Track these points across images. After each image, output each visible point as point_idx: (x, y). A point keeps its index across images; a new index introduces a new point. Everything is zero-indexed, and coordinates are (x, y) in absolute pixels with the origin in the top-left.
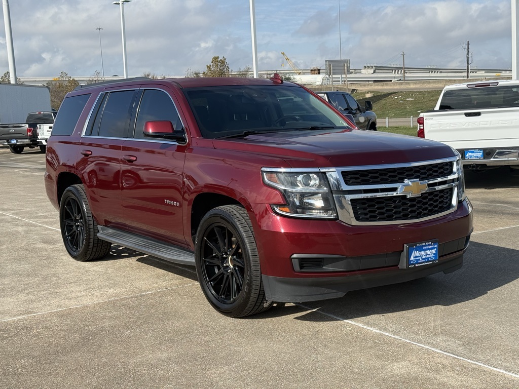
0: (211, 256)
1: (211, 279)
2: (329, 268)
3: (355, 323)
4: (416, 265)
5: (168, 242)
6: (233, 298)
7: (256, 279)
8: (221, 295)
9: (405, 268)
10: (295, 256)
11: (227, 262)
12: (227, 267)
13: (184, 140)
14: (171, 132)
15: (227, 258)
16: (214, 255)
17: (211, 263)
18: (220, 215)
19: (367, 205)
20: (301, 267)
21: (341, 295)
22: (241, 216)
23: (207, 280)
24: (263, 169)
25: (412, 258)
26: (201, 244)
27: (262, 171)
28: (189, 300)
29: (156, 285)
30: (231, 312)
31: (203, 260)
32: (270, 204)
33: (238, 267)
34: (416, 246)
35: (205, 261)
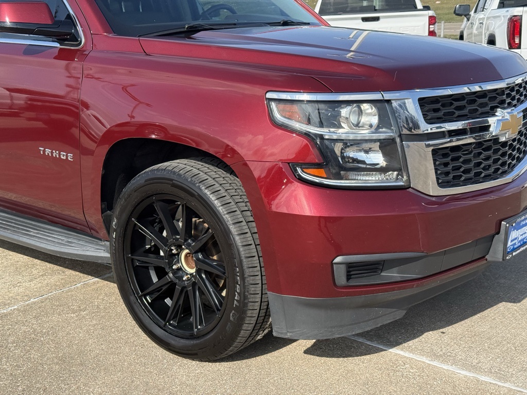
0: (143, 249)
1: (148, 291)
2: (393, 274)
3: (402, 353)
4: (514, 254)
5: (42, 217)
6: (197, 327)
7: (254, 300)
8: (169, 321)
9: (501, 260)
10: (338, 259)
11: (178, 261)
12: (180, 269)
13: (75, 38)
14: (50, 22)
15: (178, 254)
16: (148, 247)
17: (143, 262)
18: (172, 180)
19: (450, 158)
20: (349, 277)
21: (399, 314)
22: (217, 182)
23: (138, 293)
24: (270, 95)
25: (509, 244)
26: (125, 230)
27: (267, 99)
28: (94, 322)
29: (21, 290)
30: (196, 354)
31: (128, 258)
32: (289, 163)
33: (206, 273)
34: (515, 222)
35: (132, 260)
